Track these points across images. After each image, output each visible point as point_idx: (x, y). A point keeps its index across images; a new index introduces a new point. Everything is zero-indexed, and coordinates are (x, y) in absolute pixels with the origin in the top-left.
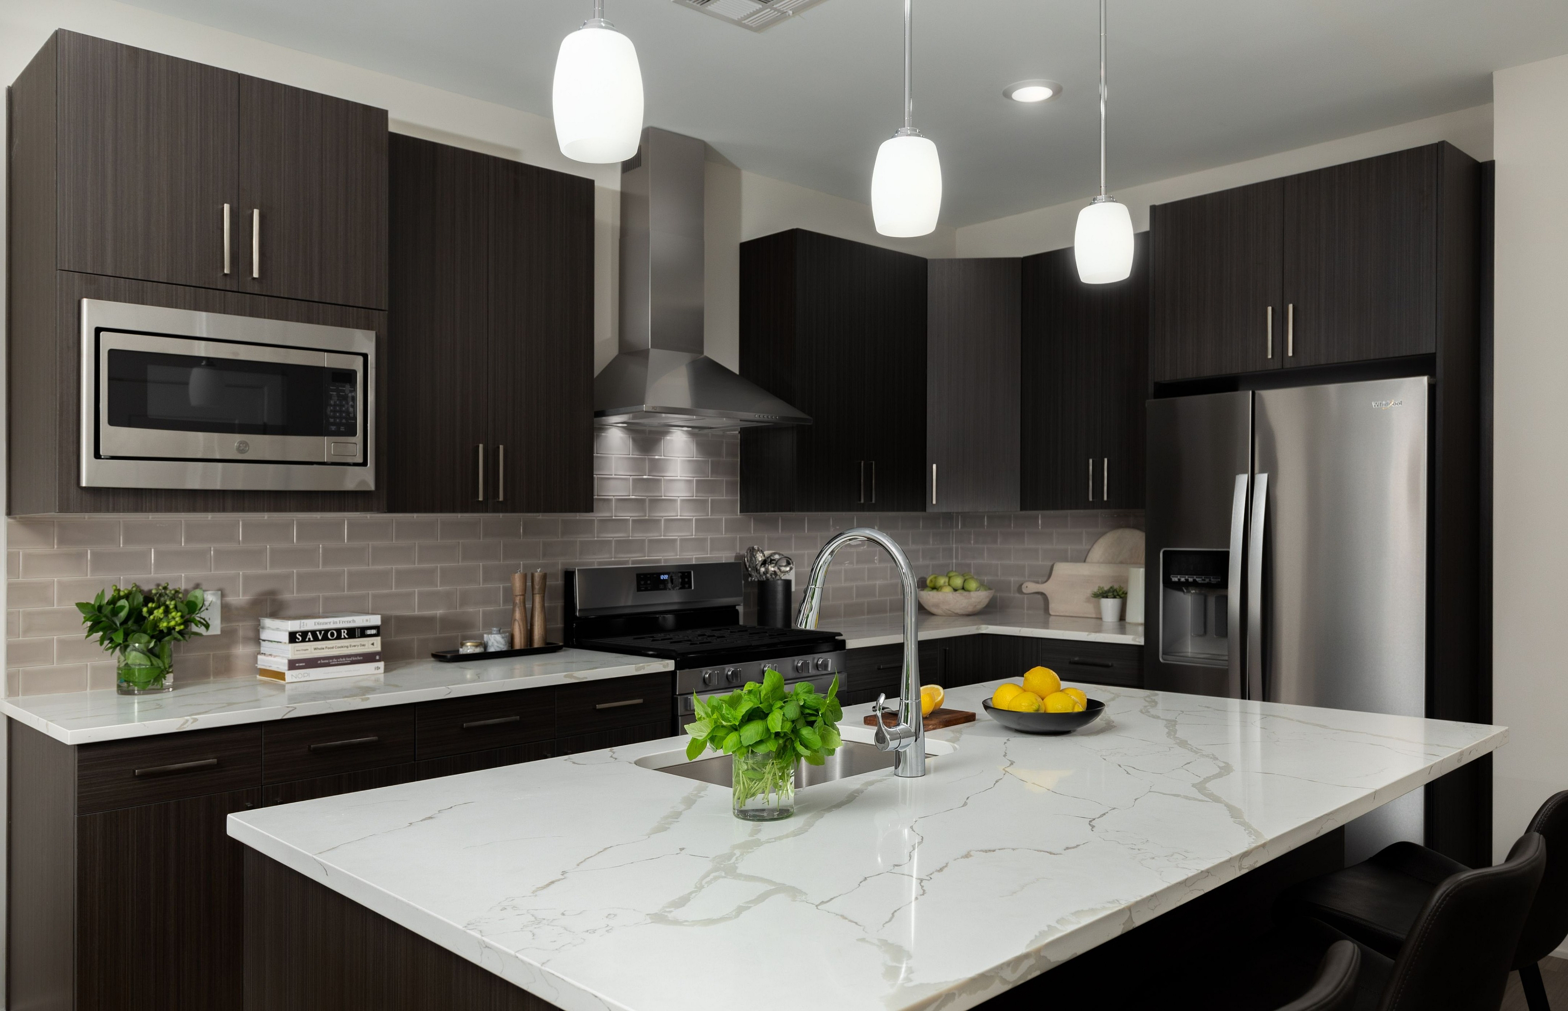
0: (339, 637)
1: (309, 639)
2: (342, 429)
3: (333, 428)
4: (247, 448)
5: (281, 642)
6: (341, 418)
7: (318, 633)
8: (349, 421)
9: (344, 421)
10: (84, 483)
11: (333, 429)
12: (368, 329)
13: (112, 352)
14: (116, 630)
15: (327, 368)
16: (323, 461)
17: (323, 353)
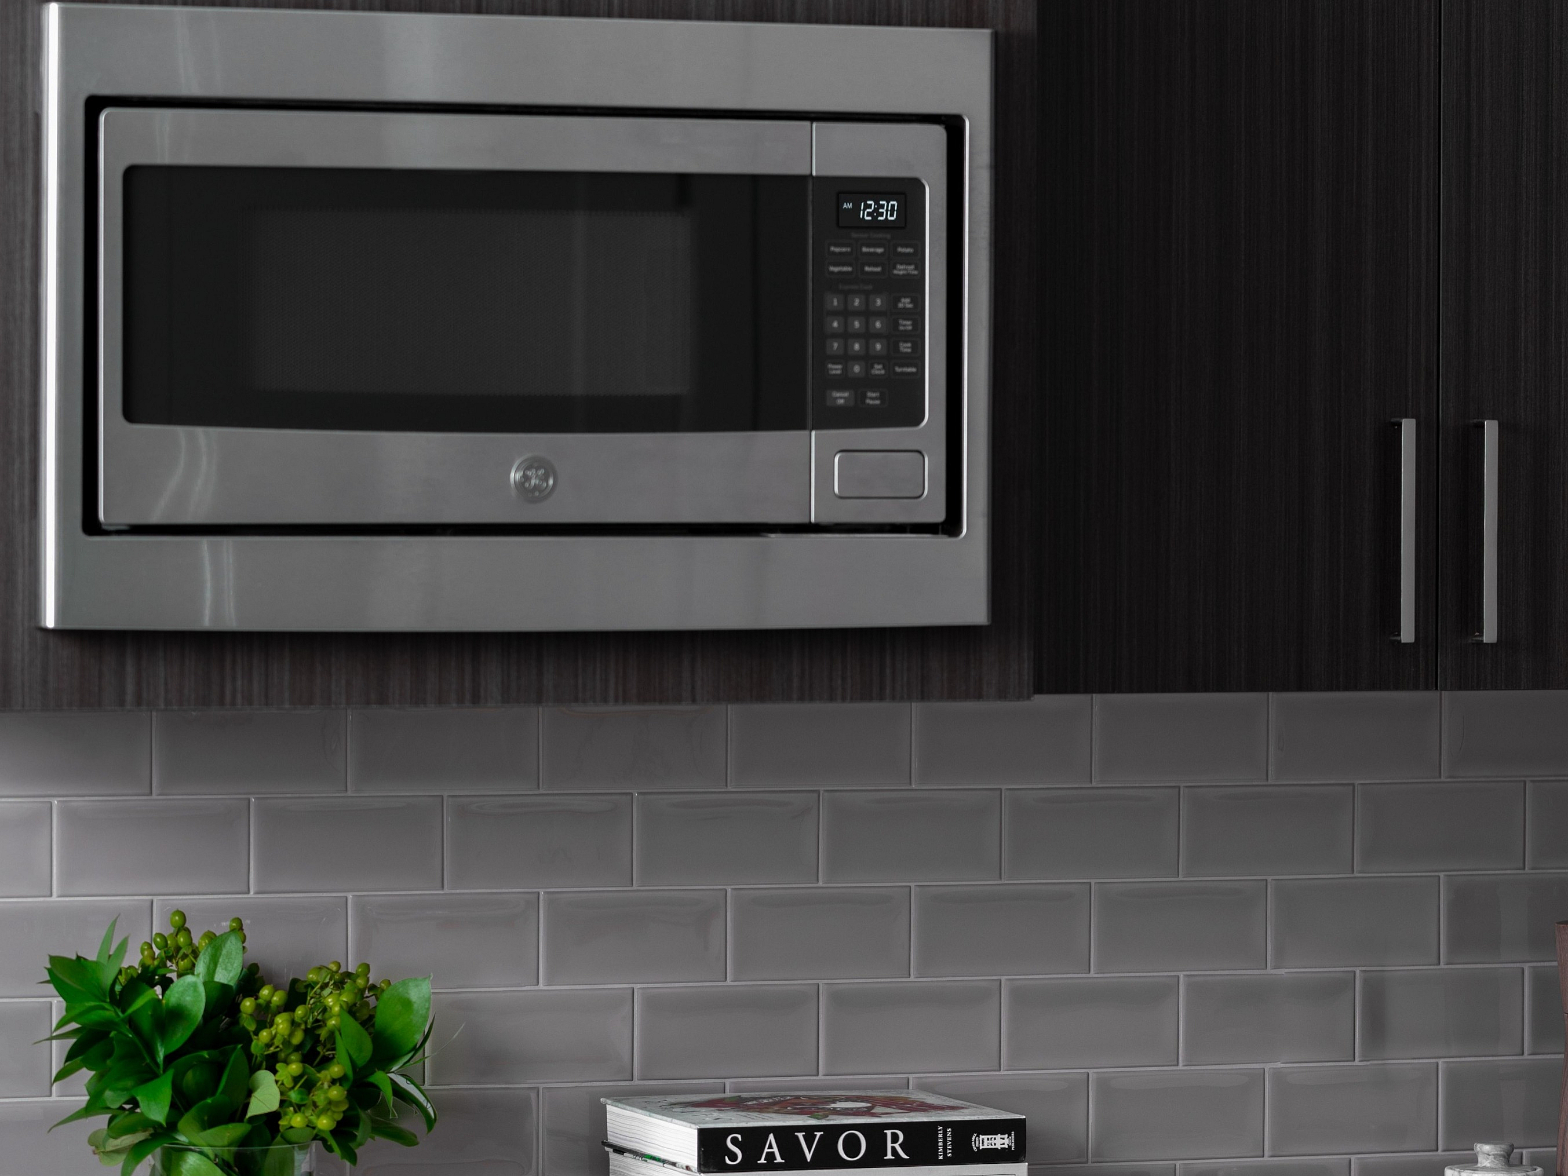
0: (875, 1158)
1: (771, 1156)
2: (873, 398)
3: (841, 397)
4: (551, 482)
5: (674, 1164)
6: (868, 358)
7: (800, 1135)
8: (898, 370)
9: (878, 370)
10: (50, 622)
11: (841, 402)
12: (968, 25)
13: (132, 175)
14: (148, 1075)
15: (820, 179)
16: (805, 520)
17: (807, 123)
